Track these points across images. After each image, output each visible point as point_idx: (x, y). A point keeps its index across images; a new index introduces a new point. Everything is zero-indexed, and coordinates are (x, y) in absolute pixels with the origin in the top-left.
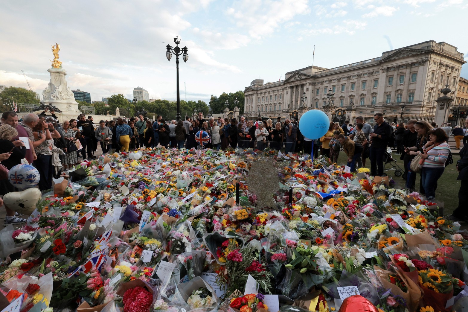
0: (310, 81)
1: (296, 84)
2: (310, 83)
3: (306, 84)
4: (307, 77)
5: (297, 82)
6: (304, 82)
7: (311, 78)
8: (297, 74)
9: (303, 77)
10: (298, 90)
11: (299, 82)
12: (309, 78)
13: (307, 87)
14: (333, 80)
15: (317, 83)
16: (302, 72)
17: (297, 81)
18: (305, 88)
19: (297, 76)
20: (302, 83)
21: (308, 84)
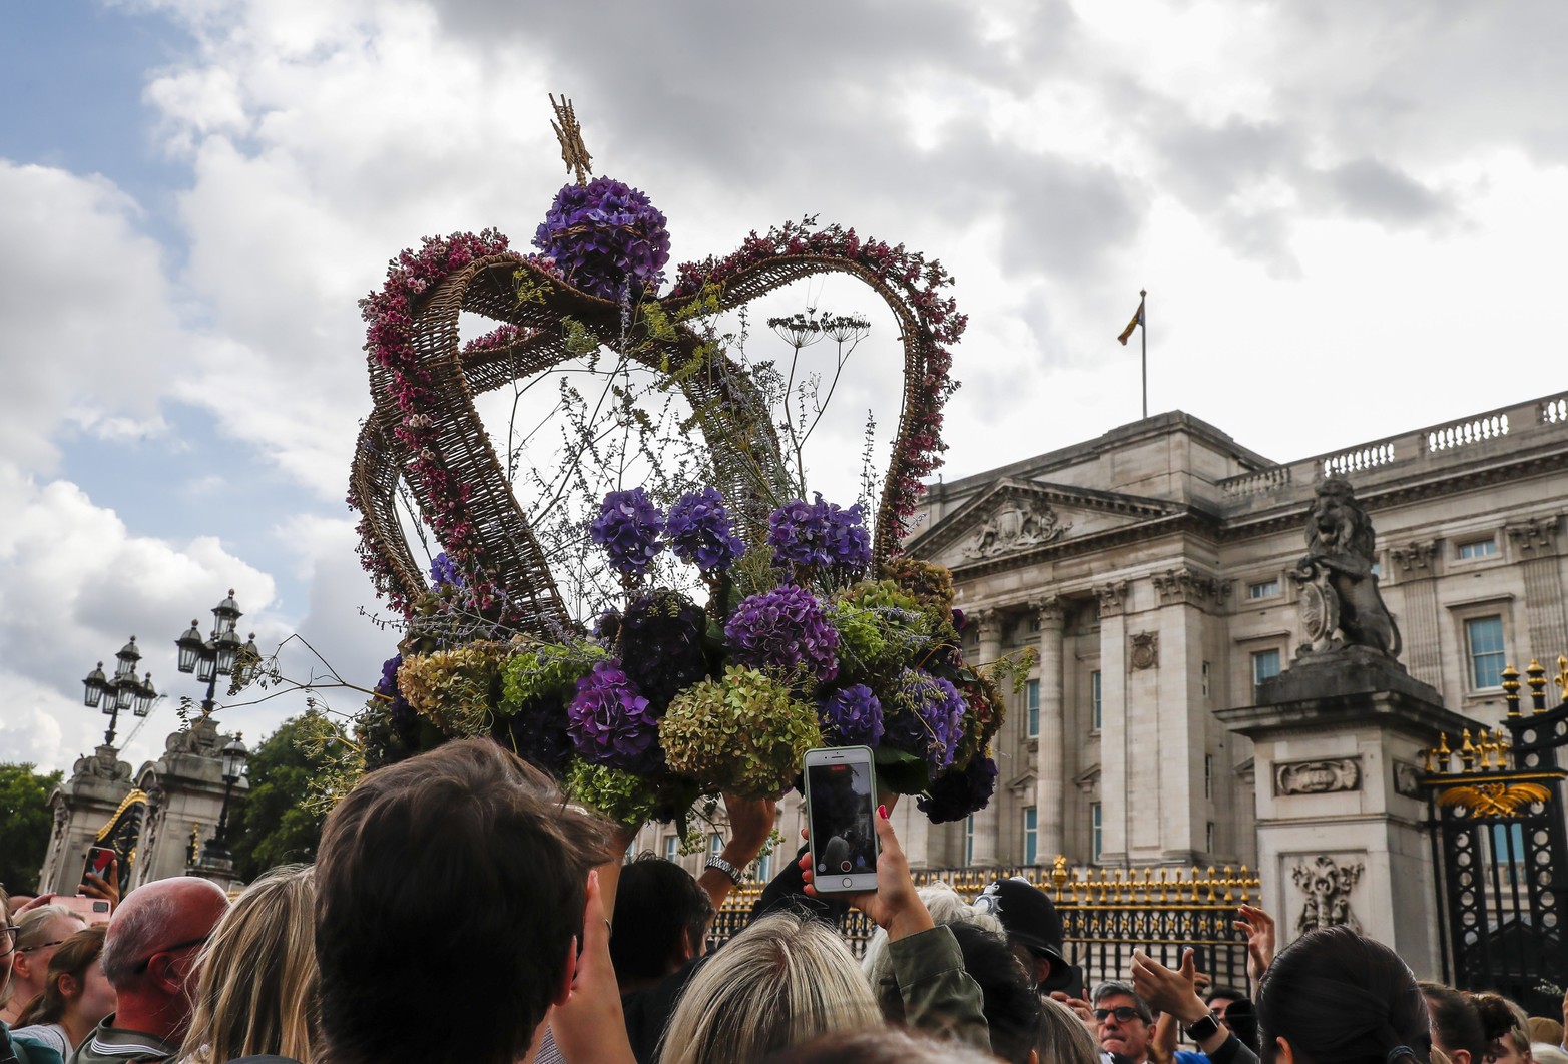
0: (1170, 556)
1: (1004, 600)
2: (1165, 583)
3: (1126, 590)
4: (1126, 522)
5: (1010, 581)
6: (1099, 576)
7: (1180, 524)
8: (1014, 496)
9: (1082, 525)
10: (1035, 660)
11: (1031, 574)
12: (1155, 533)
13: (1141, 625)
14: (1448, 550)
15: (1241, 591)
16: (1063, 477)
17: (1016, 563)
18: (1112, 639)
19: (1008, 519)
20: (1069, 587)
21: (1145, 596)
